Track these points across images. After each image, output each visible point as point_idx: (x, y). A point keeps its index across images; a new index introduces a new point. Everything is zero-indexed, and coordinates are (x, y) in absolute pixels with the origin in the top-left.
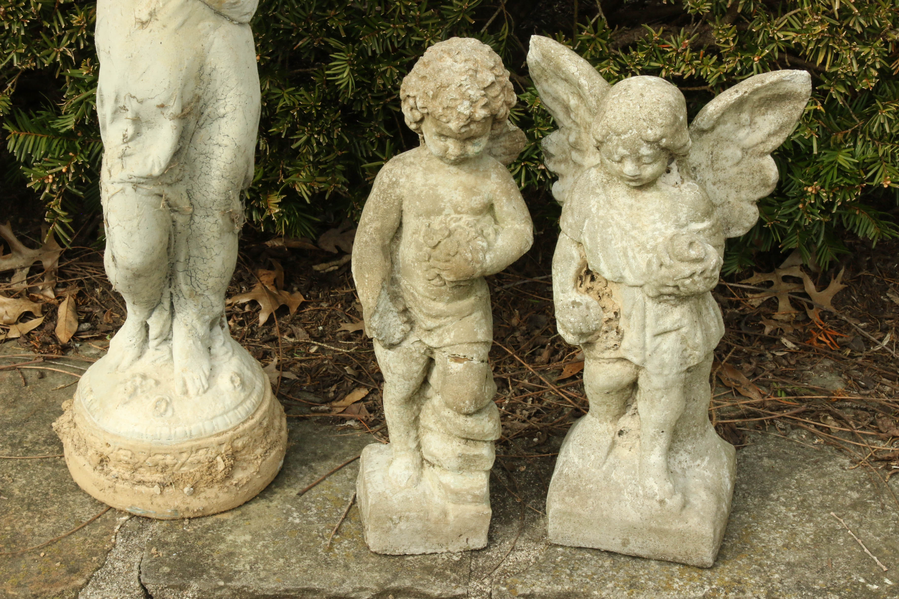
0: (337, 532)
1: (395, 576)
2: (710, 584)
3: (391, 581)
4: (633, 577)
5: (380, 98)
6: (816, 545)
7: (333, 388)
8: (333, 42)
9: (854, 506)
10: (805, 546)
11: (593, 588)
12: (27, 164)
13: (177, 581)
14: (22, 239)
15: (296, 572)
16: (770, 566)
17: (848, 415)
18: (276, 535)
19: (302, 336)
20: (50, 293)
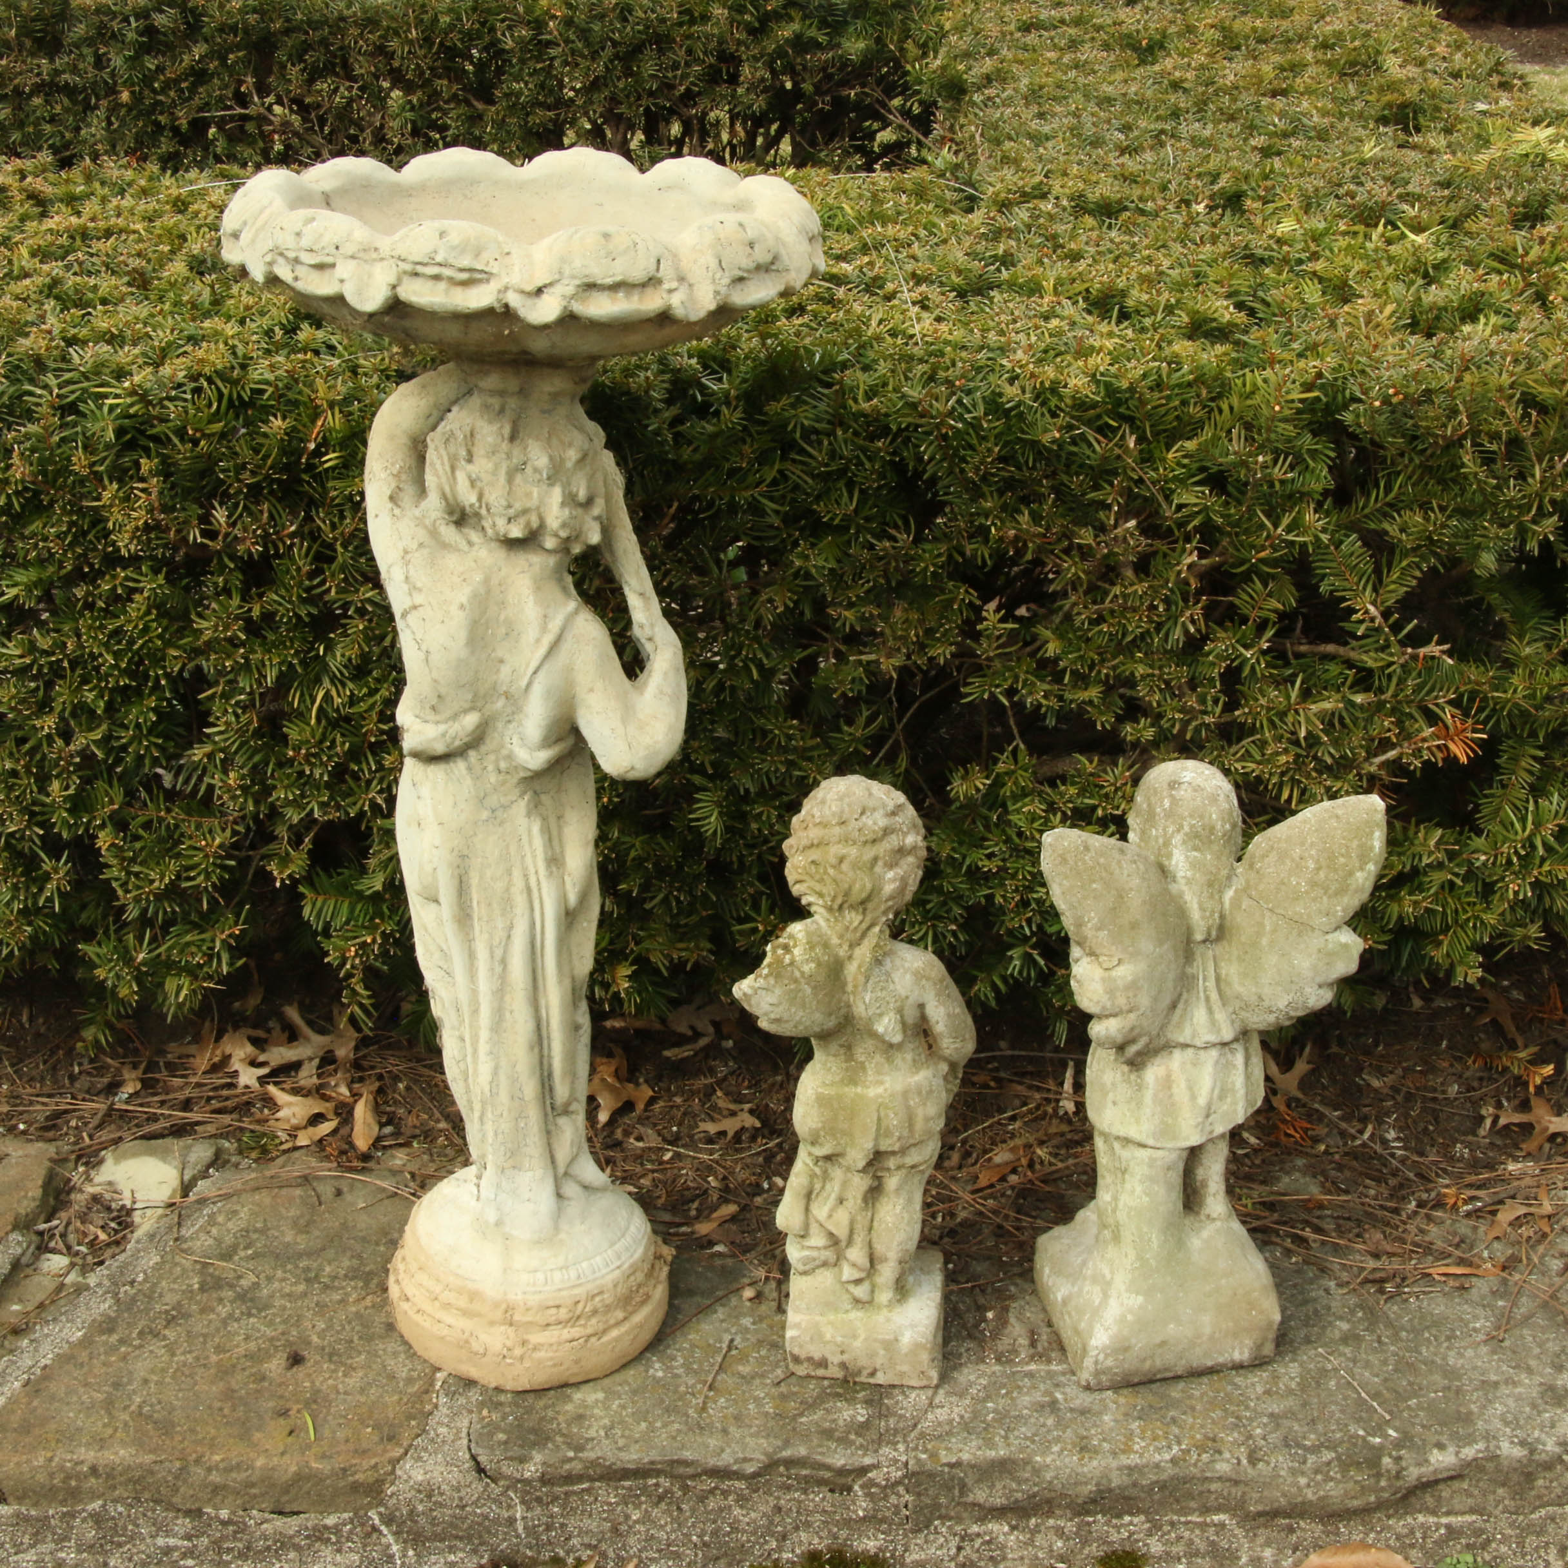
0: (711, 1388)
1: (787, 1443)
2: (1179, 1443)
3: (782, 1449)
4: (1083, 1438)
5: (753, 846)
6: (1303, 1390)
7: (695, 1205)
8: (697, 779)
9: (1345, 1339)
10: (1290, 1392)
11: (1035, 1453)
12: (326, 933)
13: (516, 1451)
14: (310, 1023)
15: (662, 1438)
16: (1250, 1419)
17: (1329, 1225)
18: (635, 1392)
19: (652, 1139)
20: (344, 1090)
